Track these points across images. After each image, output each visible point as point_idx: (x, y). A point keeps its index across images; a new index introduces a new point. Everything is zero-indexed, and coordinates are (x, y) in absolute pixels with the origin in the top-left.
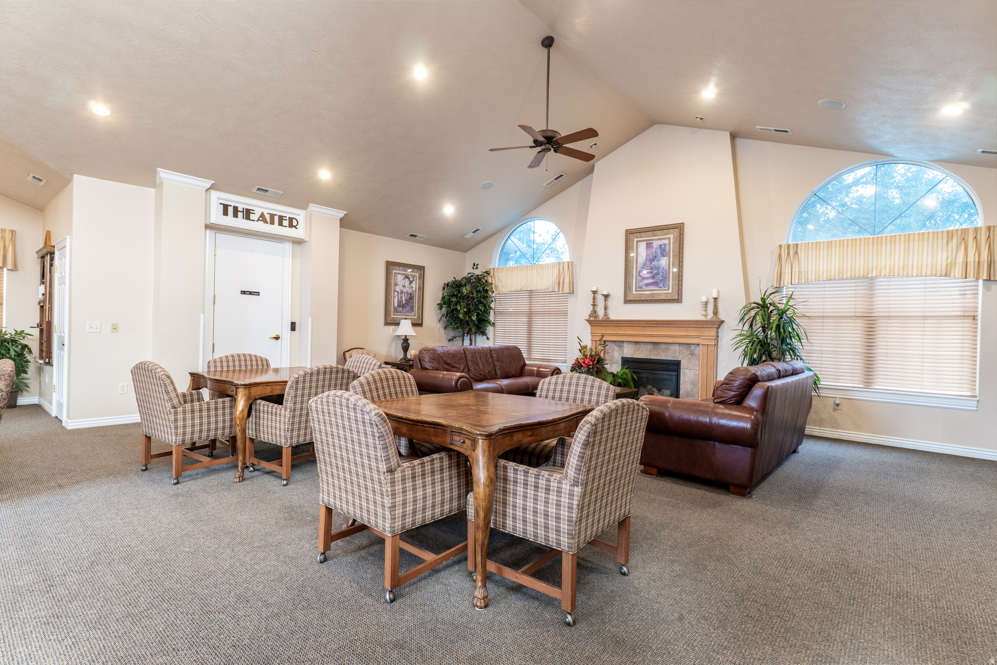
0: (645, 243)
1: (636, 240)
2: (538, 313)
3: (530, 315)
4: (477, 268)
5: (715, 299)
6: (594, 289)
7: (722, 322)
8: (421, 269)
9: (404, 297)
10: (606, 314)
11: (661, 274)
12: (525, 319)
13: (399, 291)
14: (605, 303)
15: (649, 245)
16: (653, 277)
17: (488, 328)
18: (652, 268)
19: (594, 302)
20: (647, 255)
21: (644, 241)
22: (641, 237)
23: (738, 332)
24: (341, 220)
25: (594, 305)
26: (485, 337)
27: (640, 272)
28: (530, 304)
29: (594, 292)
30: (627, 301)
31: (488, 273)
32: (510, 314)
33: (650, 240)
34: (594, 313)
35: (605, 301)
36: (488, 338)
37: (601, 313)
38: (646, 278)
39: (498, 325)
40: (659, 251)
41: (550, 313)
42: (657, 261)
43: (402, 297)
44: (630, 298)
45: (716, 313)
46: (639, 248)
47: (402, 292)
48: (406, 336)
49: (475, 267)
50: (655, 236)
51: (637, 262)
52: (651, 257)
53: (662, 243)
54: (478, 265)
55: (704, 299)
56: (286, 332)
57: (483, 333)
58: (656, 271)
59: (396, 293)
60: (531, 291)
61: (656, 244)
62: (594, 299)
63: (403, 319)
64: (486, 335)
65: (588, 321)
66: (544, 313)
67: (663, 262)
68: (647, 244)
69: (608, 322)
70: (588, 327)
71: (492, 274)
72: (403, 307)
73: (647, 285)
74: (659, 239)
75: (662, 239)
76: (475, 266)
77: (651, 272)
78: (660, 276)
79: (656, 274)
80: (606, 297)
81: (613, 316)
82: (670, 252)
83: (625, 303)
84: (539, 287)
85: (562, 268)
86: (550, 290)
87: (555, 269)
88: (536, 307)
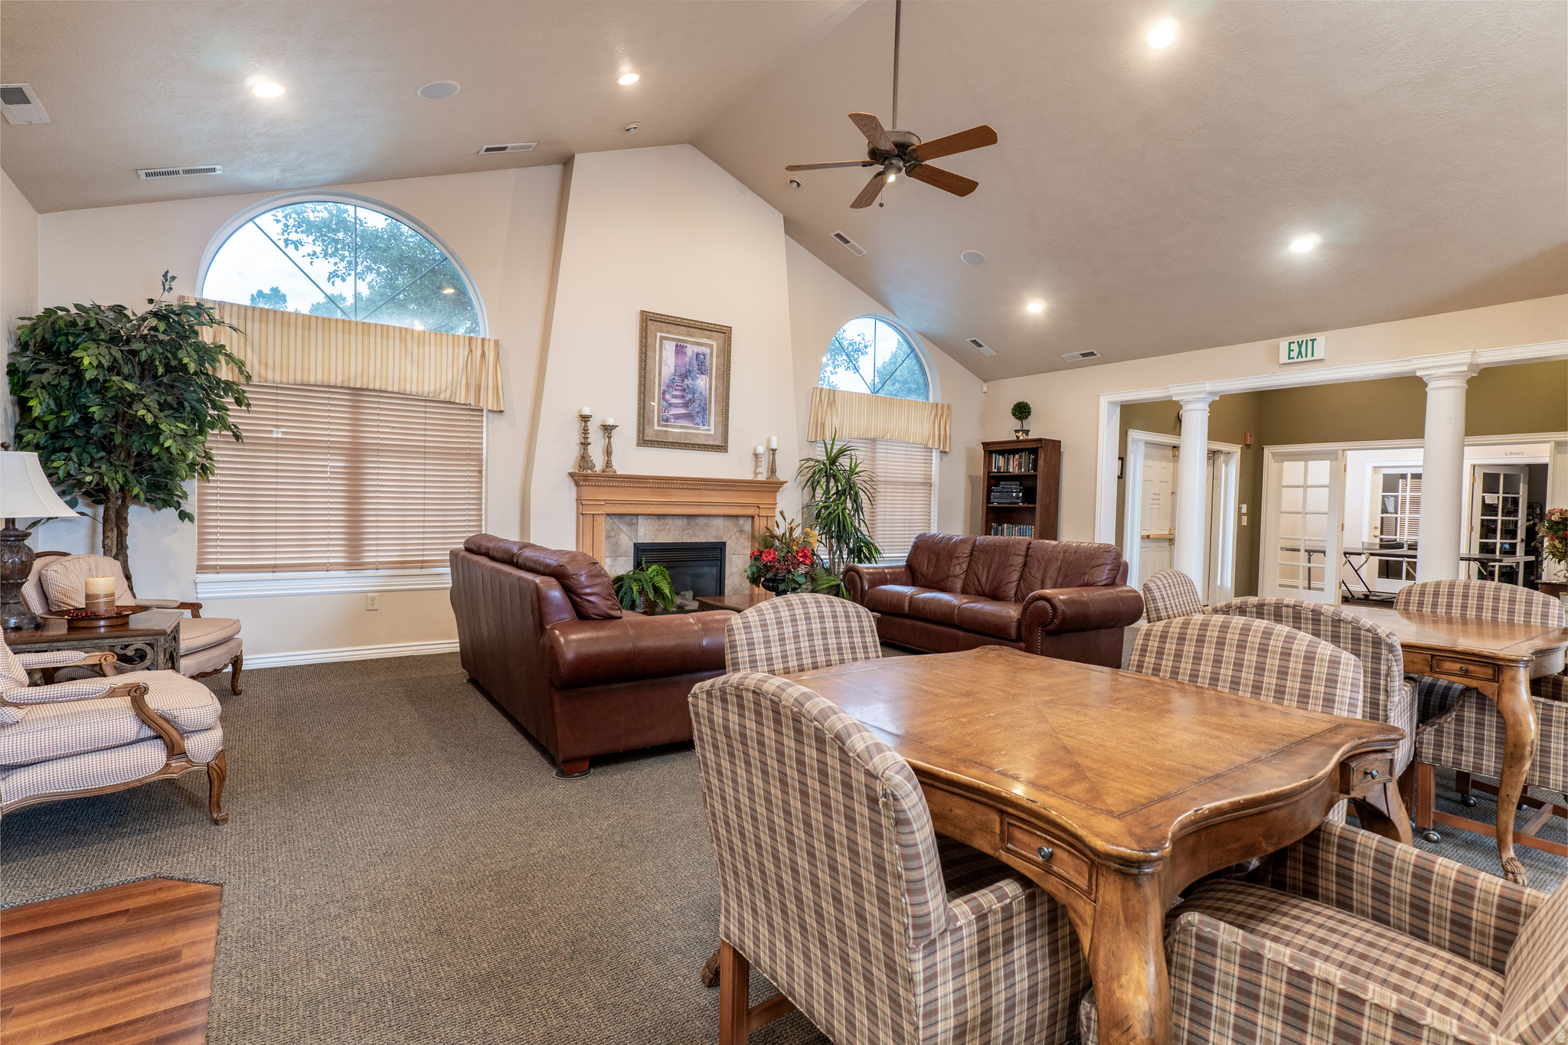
0: (674, 343)
1: (658, 334)
2: (380, 450)
3: (356, 453)
4: (170, 290)
5: (774, 451)
6: (586, 412)
7: (781, 484)
11: (697, 402)
12: (337, 463)
14: (608, 443)
15: (680, 350)
16: (686, 405)
18: (684, 390)
19: (584, 438)
20: (676, 366)
21: (673, 339)
22: (668, 332)
25: (584, 444)
26: (171, 513)
27: (664, 393)
28: (356, 424)
29: (585, 419)
30: (641, 441)
32: (277, 444)
33: (683, 341)
34: (584, 459)
35: (608, 437)
36: (185, 516)
37: (598, 461)
38: (676, 406)
39: (217, 479)
40: (695, 363)
42: (693, 379)
44: (650, 435)
45: (773, 470)
46: (663, 350)
49: (167, 285)
50: (691, 336)
51: (660, 374)
52: (683, 371)
53: (700, 352)
54: (173, 278)
55: (758, 449)
57: (168, 500)
58: (689, 396)
60: (355, 389)
61: (691, 350)
62: (586, 431)
64: (179, 505)
65: (571, 475)
66: (403, 451)
67: (701, 383)
68: (677, 346)
69: (610, 479)
73: (677, 417)
74: (697, 344)
75: (702, 344)
76: (168, 282)
77: (683, 397)
78: (696, 405)
79: (690, 400)
80: (609, 430)
81: (621, 467)
82: (711, 369)
83: (638, 445)
84: (411, 387)
85: (479, 352)
86: (442, 397)
87: (461, 349)
88: (372, 434)
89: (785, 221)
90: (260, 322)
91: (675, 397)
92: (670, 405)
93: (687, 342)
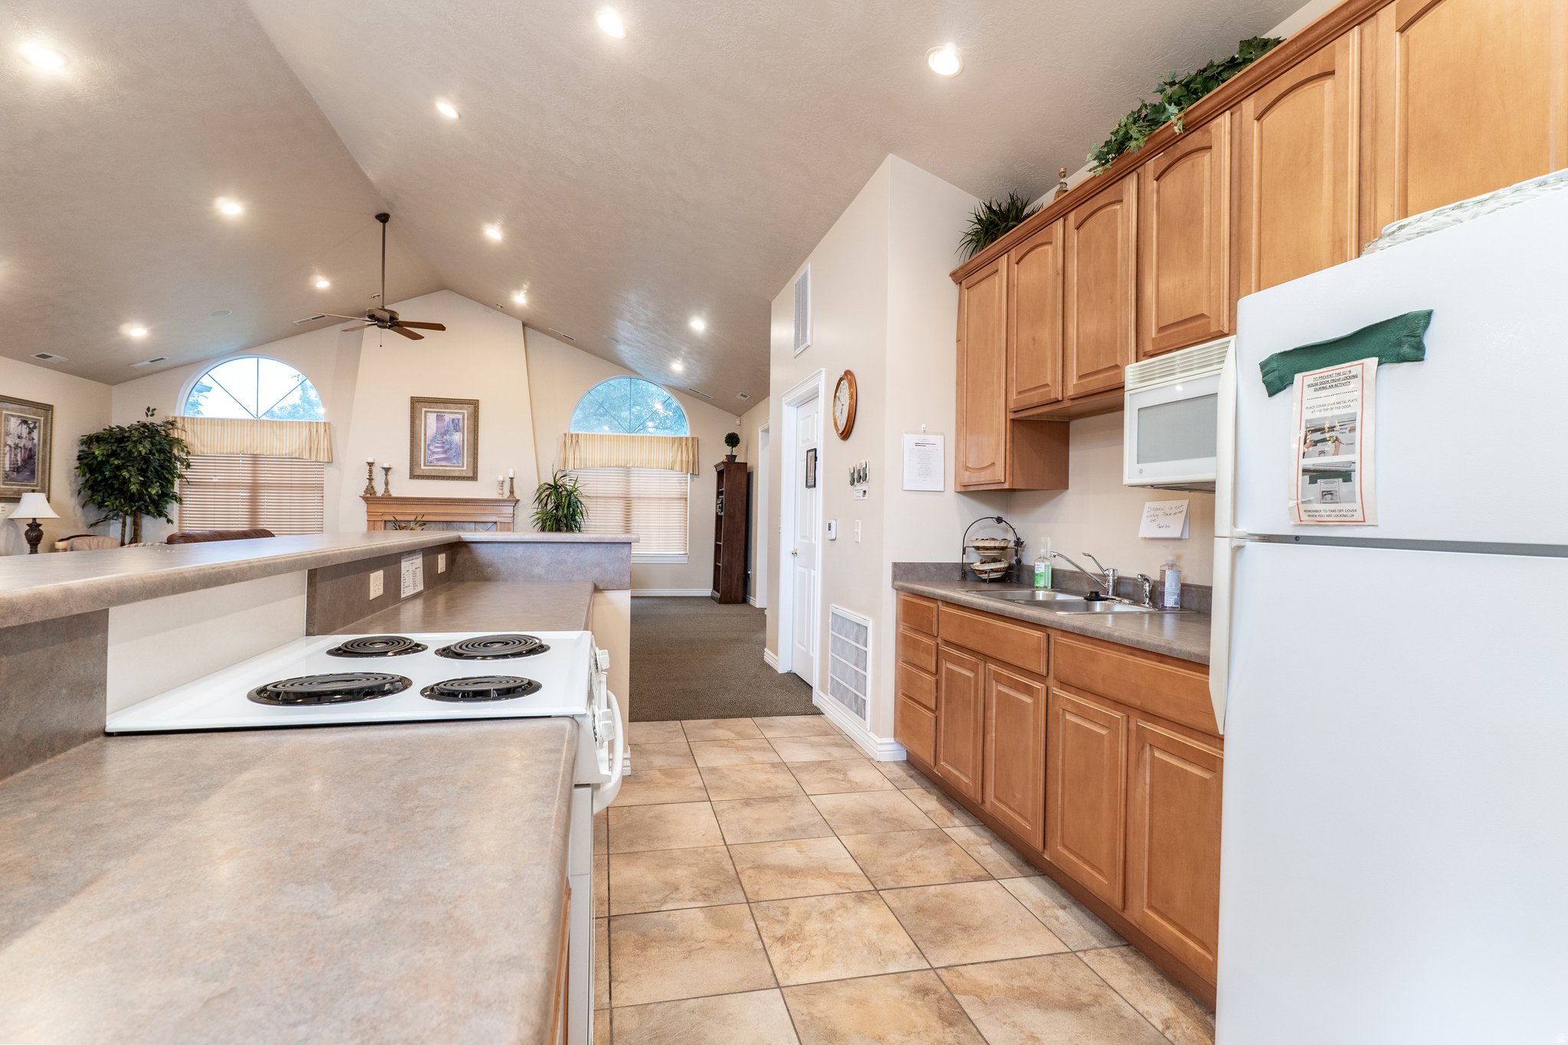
0: (435, 414)
1: (424, 410)
2: (268, 486)
3: (254, 488)
4: (152, 415)
5: (512, 479)
6: (370, 460)
7: (518, 501)
8: (48, 408)
9: (19, 455)
10: (387, 490)
11: (454, 450)
12: (245, 494)
13: (13, 446)
14: (386, 478)
15: (440, 418)
16: (445, 452)
17: (169, 506)
18: (444, 443)
19: (370, 476)
20: (437, 428)
21: (435, 412)
22: (430, 408)
23: (535, 511)
25: (371, 479)
26: (163, 519)
27: (429, 445)
28: (255, 472)
29: (371, 464)
30: (413, 476)
31: (173, 424)
32: (215, 485)
33: (441, 412)
34: (370, 488)
35: (386, 475)
36: (169, 521)
37: (380, 491)
38: (437, 453)
39: (187, 503)
40: (451, 425)
41: (291, 487)
42: (450, 435)
43: (16, 455)
44: (418, 473)
45: (512, 492)
46: (428, 419)
47: (17, 447)
48: (34, 519)
49: (150, 413)
50: (447, 408)
51: (425, 434)
52: (443, 431)
53: (455, 418)
54: (154, 410)
55: (501, 478)
57: (160, 513)
58: (448, 446)
59: (7, 448)
60: (254, 455)
61: (448, 417)
62: (371, 472)
64: (166, 516)
65: (363, 498)
66: (279, 486)
67: (457, 437)
68: (437, 416)
69: (388, 499)
70: (363, 505)
71: (179, 425)
72: (18, 472)
73: (438, 460)
74: (452, 413)
75: (455, 413)
76: (150, 411)
77: (443, 447)
78: (453, 451)
79: (448, 449)
80: (387, 470)
81: (395, 493)
82: (463, 428)
83: (411, 478)
84: (276, 452)
85: (315, 430)
86: (294, 456)
87: (304, 429)
88: (266, 476)
89: (524, 325)
90: (201, 424)
91: (437, 447)
92: (434, 452)
93: (444, 412)
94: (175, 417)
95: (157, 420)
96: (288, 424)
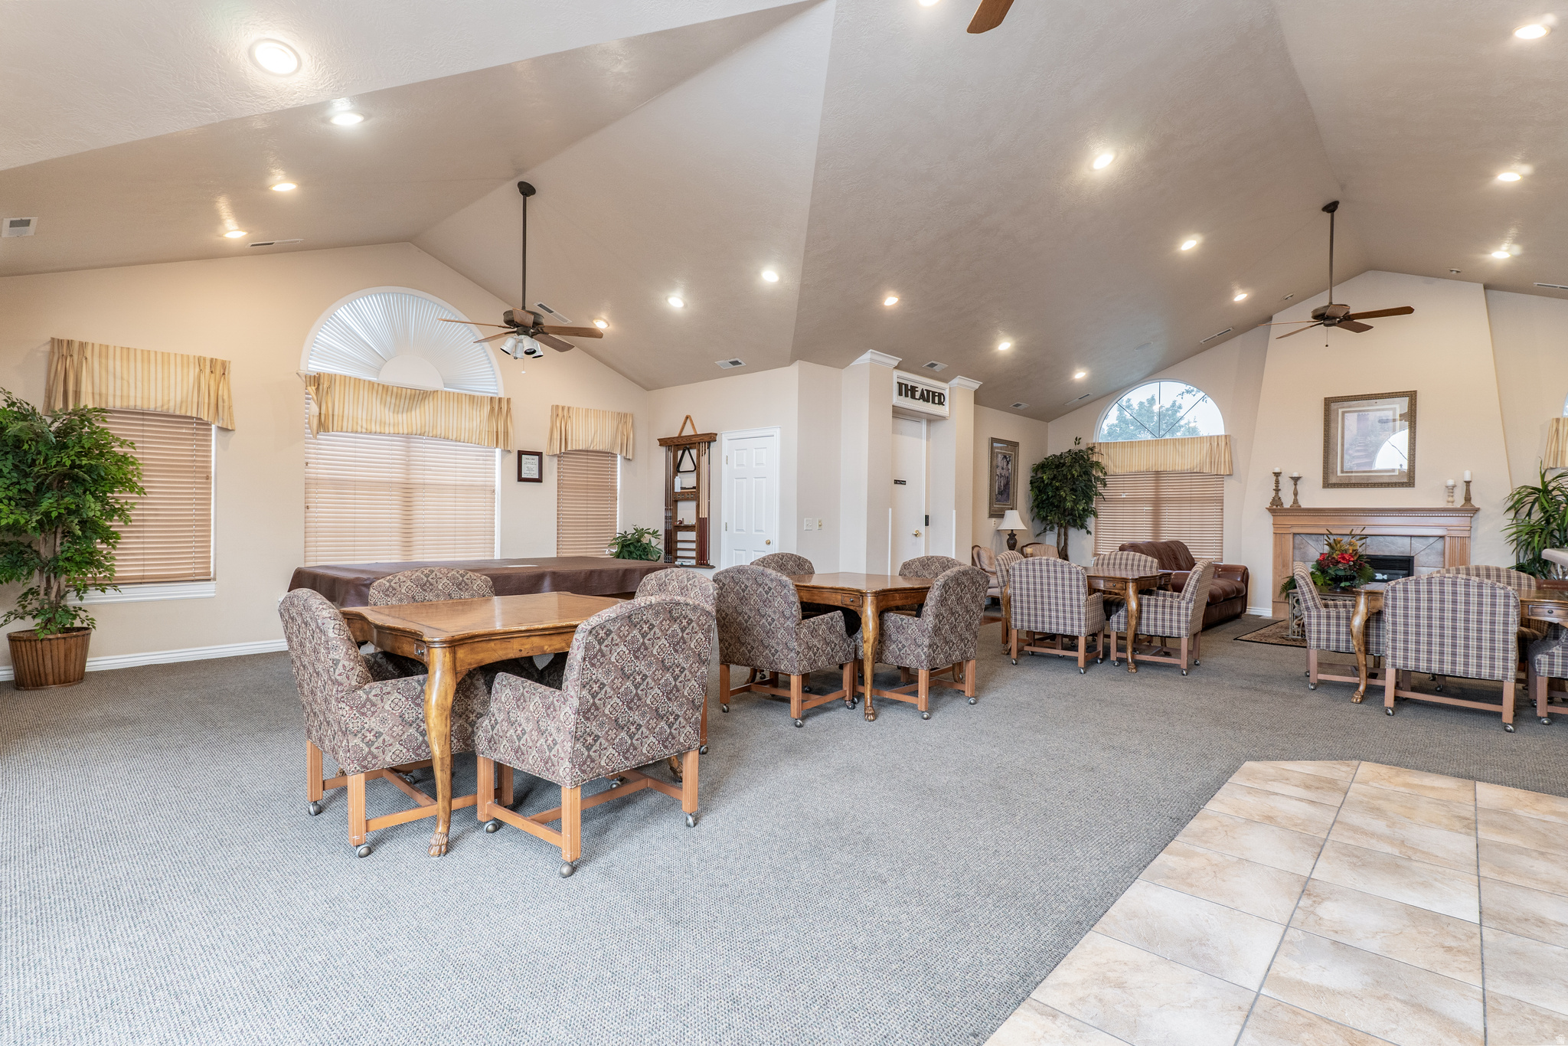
1: (1340, 411)
2: (1170, 500)
3: (1157, 502)
4: (1079, 443)
5: (1468, 483)
6: (1277, 470)
7: (1477, 510)
8: (1015, 445)
9: (1002, 482)
10: (1296, 501)
12: (1149, 508)
13: (999, 475)
14: (1295, 488)
15: (1362, 417)
16: (1369, 456)
17: (1088, 520)
18: (1367, 445)
19: (1277, 486)
20: (1358, 429)
21: (1356, 411)
22: (1349, 407)
23: (1510, 522)
24: (976, 392)
25: (1277, 490)
26: (1084, 531)
27: (1348, 450)
28: (1157, 488)
29: (1277, 475)
30: (1327, 484)
31: (1092, 449)
32: (1124, 500)
33: (1364, 410)
34: (1276, 502)
35: (1296, 485)
36: (1089, 532)
37: (1287, 502)
38: (1358, 457)
39: (1101, 514)
40: (1377, 424)
41: (1191, 500)
42: (1375, 436)
44: (1333, 480)
45: (1468, 499)
46: (1346, 421)
47: (1001, 476)
48: (1012, 530)
49: (1077, 442)
50: (1372, 405)
51: (1343, 437)
52: (1365, 432)
53: (1383, 415)
54: (1080, 439)
55: (1451, 483)
56: (922, 528)
57: (1083, 526)
58: (1372, 449)
59: (997, 477)
60: (1157, 473)
61: (1373, 416)
62: (1277, 482)
63: (1008, 509)
64: (1086, 528)
65: (1269, 510)
66: (1179, 500)
68: (1358, 416)
69: (1297, 510)
70: (1268, 520)
71: (1096, 450)
72: (1002, 495)
73: (1359, 465)
74: (1378, 410)
75: (1383, 409)
76: (1078, 441)
77: (1365, 450)
79: (1373, 452)
80: (1296, 480)
81: (1304, 504)
83: (1324, 487)
84: (1178, 468)
85: (1216, 443)
86: (1195, 471)
87: (1205, 444)
88: (1167, 492)
89: (1486, 287)
90: (1114, 448)
91: (1358, 451)
92: (1354, 457)
93: (1368, 411)
94: (1094, 444)
95: (1083, 447)
96: (1190, 440)
